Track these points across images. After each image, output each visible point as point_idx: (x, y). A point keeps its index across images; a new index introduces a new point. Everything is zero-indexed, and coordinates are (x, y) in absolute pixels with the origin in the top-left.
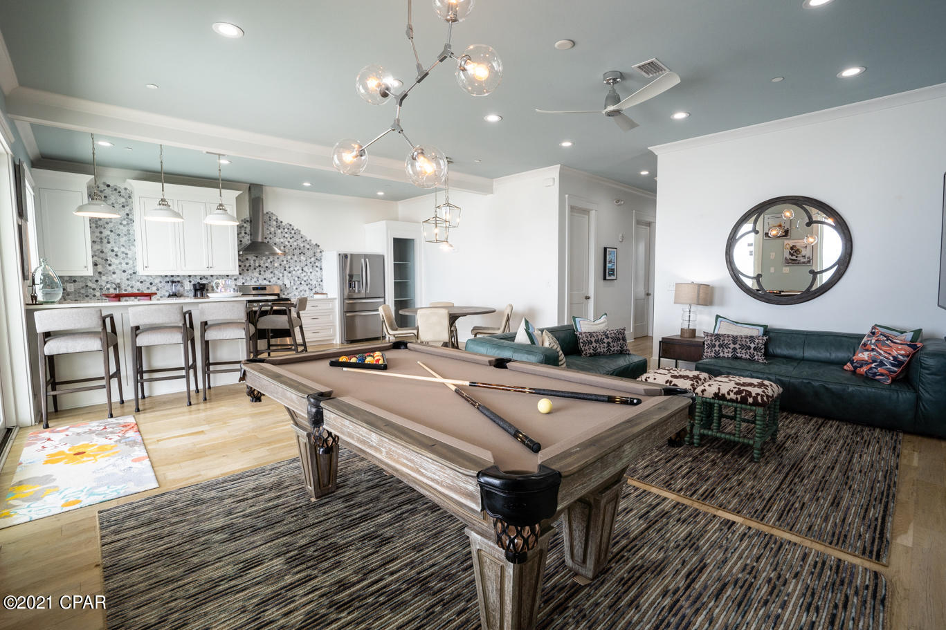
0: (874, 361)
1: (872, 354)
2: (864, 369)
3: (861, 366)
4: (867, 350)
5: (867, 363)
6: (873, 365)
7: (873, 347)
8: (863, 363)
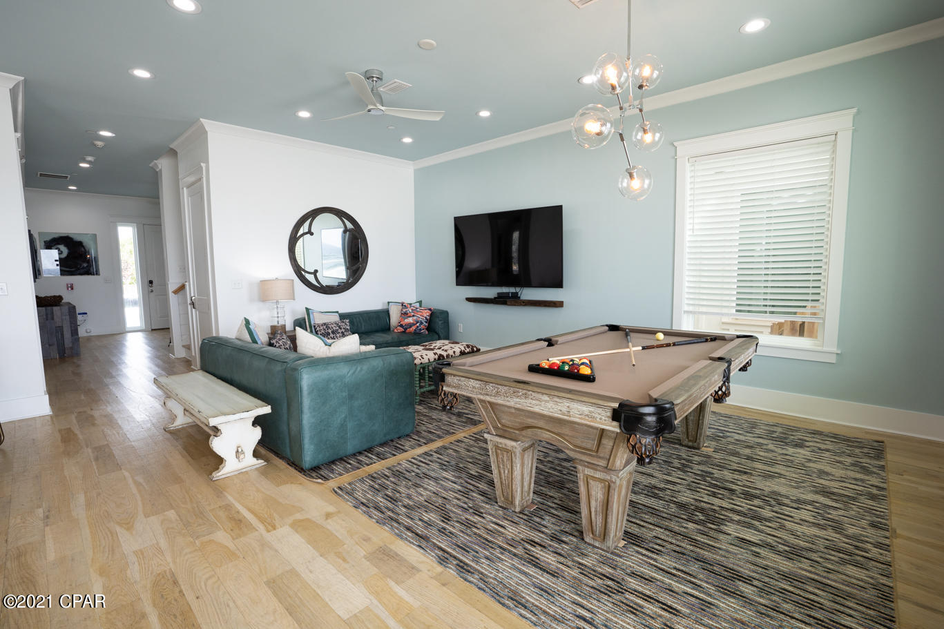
0: (417, 322)
1: (415, 318)
2: (414, 328)
3: (411, 327)
4: (410, 317)
5: (414, 324)
6: (418, 325)
7: (412, 314)
8: (410, 325)
